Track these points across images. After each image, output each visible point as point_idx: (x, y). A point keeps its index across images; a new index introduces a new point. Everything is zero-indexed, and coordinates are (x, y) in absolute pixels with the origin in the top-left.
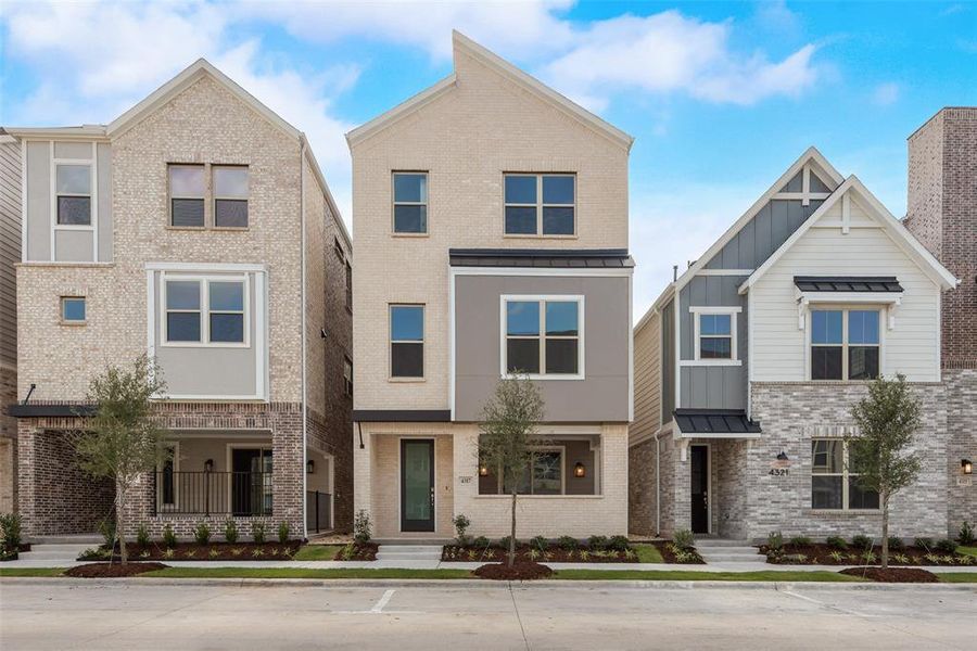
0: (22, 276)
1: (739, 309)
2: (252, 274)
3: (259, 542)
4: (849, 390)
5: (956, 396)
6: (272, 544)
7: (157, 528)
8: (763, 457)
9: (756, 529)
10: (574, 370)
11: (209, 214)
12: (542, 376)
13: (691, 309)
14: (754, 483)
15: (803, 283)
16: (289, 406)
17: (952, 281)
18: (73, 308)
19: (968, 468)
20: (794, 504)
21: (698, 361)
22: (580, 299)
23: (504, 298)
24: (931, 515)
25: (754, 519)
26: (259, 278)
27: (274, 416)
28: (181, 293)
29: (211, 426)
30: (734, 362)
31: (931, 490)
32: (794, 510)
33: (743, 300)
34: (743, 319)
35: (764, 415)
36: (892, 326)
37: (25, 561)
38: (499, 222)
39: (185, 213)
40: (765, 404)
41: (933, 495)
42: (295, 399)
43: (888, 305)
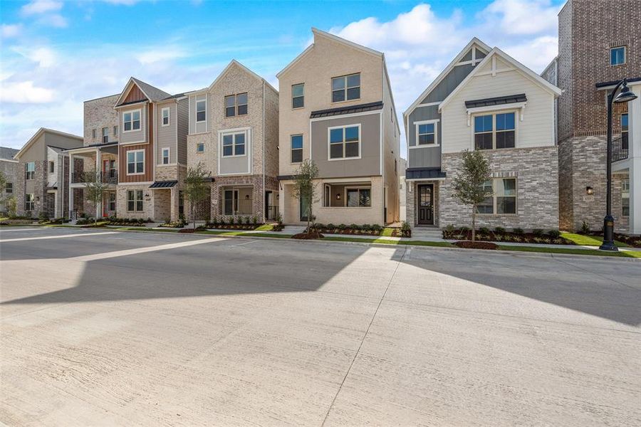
0: (188, 138)
1: (438, 120)
2: (247, 130)
3: (232, 223)
4: (497, 154)
5: (582, 151)
6: (243, 225)
7: (226, 218)
8: (448, 189)
9: (443, 223)
10: (358, 155)
11: (236, 111)
12: (344, 158)
13: (414, 123)
14: (443, 202)
15: (469, 104)
16: (258, 175)
17: (559, 92)
18: (201, 148)
19: (590, 191)
20: (464, 211)
21: (418, 146)
22: (359, 125)
23: (329, 129)
24: (548, 217)
25: (443, 218)
26: (249, 131)
27: (254, 179)
28: (227, 139)
29: (236, 184)
30: (436, 145)
31: (548, 204)
32: (465, 214)
33: (439, 116)
34: (439, 124)
35: (449, 169)
36: (522, 120)
37: (186, 227)
38: (330, 98)
39: (229, 112)
40: (449, 164)
41: (550, 207)
42: (261, 173)
43: (520, 109)
